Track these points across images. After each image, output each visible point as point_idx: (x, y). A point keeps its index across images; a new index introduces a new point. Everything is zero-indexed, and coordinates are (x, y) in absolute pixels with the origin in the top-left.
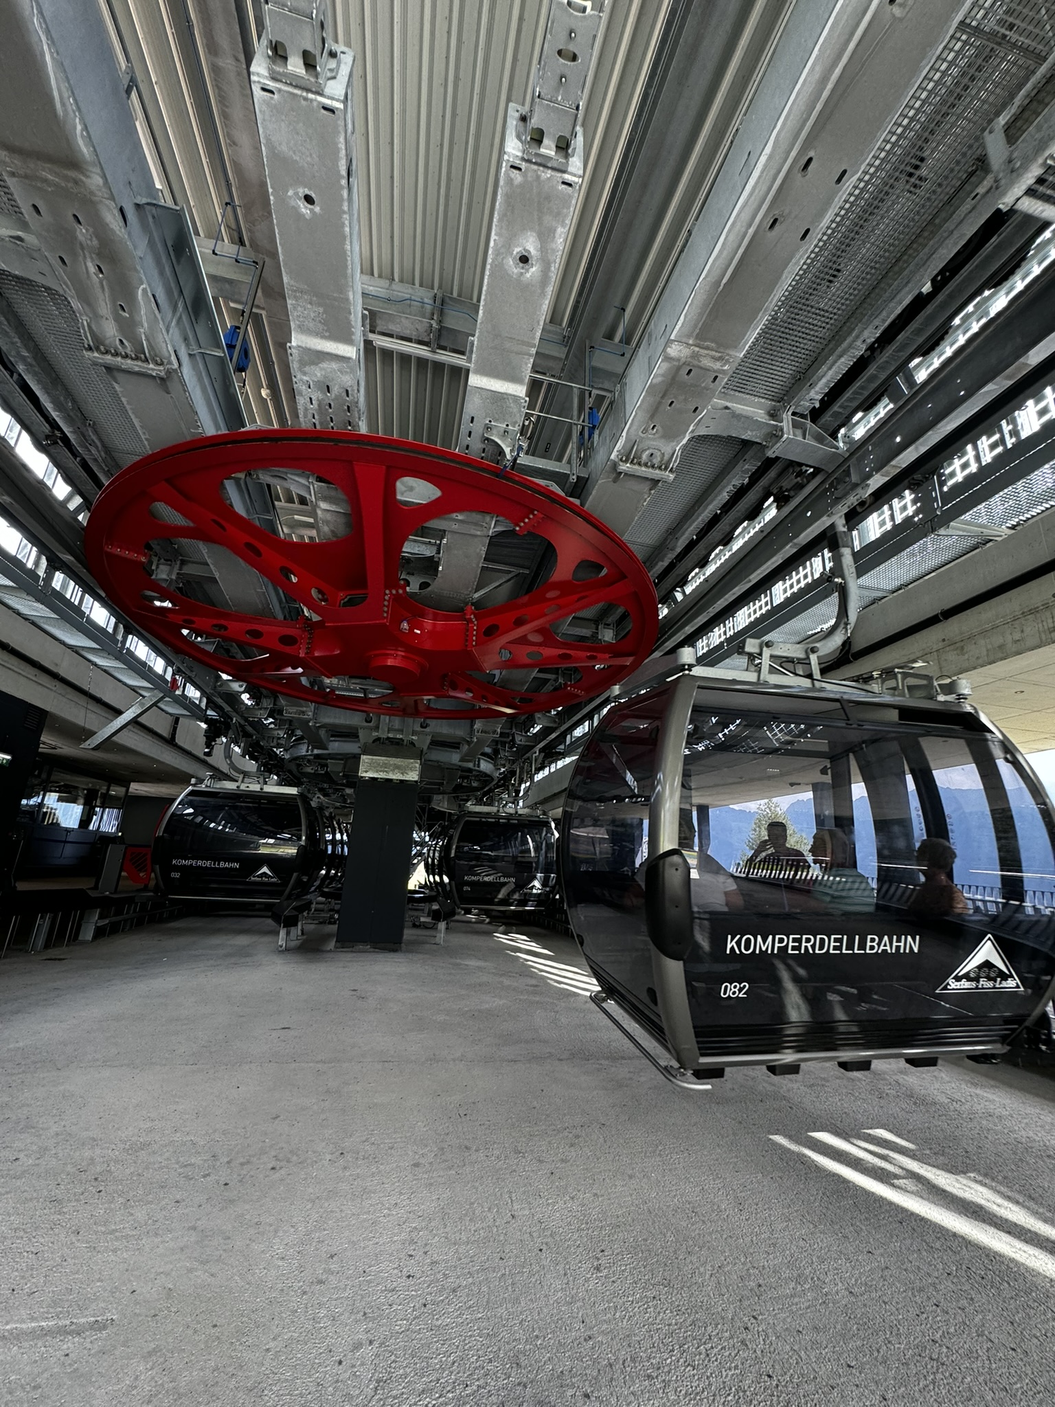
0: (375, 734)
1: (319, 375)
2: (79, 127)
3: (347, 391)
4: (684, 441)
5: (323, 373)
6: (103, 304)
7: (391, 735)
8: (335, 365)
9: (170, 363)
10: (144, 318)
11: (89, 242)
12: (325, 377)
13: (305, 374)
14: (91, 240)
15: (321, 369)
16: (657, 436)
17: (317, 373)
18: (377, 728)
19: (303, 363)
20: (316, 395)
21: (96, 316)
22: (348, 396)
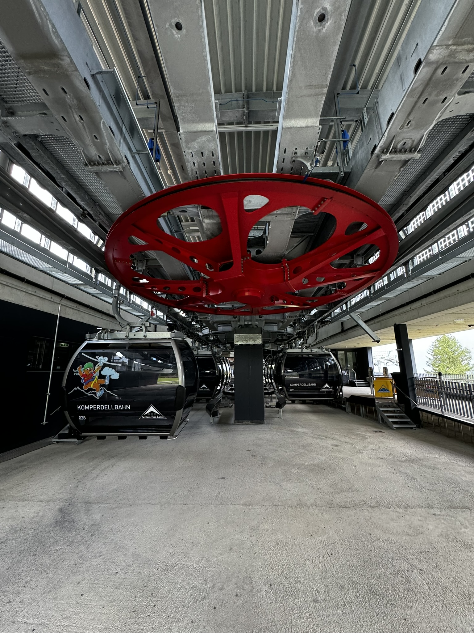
0: (239, 323)
1: (196, 147)
2: (50, 27)
3: (212, 152)
4: (431, 127)
5: (199, 144)
6: (87, 138)
7: (246, 323)
8: (204, 138)
9: (124, 162)
10: (107, 140)
11: (72, 102)
12: (200, 147)
13: (189, 148)
14: (73, 101)
15: (198, 143)
16: (411, 128)
17: (196, 145)
18: (239, 320)
19: (187, 142)
20: (196, 159)
21: (85, 146)
22: (213, 155)
